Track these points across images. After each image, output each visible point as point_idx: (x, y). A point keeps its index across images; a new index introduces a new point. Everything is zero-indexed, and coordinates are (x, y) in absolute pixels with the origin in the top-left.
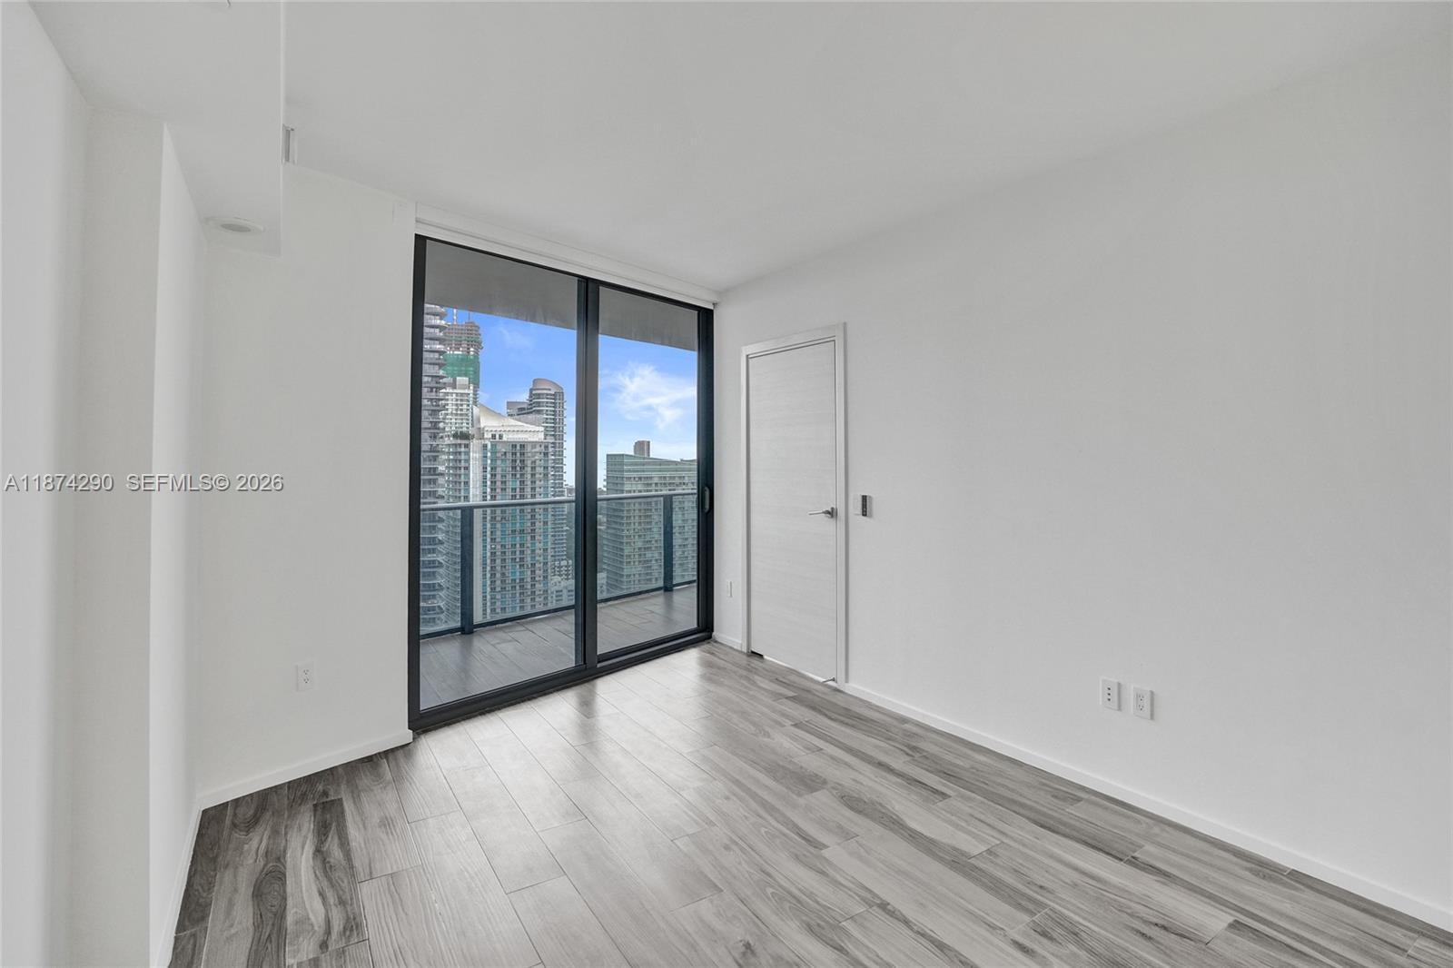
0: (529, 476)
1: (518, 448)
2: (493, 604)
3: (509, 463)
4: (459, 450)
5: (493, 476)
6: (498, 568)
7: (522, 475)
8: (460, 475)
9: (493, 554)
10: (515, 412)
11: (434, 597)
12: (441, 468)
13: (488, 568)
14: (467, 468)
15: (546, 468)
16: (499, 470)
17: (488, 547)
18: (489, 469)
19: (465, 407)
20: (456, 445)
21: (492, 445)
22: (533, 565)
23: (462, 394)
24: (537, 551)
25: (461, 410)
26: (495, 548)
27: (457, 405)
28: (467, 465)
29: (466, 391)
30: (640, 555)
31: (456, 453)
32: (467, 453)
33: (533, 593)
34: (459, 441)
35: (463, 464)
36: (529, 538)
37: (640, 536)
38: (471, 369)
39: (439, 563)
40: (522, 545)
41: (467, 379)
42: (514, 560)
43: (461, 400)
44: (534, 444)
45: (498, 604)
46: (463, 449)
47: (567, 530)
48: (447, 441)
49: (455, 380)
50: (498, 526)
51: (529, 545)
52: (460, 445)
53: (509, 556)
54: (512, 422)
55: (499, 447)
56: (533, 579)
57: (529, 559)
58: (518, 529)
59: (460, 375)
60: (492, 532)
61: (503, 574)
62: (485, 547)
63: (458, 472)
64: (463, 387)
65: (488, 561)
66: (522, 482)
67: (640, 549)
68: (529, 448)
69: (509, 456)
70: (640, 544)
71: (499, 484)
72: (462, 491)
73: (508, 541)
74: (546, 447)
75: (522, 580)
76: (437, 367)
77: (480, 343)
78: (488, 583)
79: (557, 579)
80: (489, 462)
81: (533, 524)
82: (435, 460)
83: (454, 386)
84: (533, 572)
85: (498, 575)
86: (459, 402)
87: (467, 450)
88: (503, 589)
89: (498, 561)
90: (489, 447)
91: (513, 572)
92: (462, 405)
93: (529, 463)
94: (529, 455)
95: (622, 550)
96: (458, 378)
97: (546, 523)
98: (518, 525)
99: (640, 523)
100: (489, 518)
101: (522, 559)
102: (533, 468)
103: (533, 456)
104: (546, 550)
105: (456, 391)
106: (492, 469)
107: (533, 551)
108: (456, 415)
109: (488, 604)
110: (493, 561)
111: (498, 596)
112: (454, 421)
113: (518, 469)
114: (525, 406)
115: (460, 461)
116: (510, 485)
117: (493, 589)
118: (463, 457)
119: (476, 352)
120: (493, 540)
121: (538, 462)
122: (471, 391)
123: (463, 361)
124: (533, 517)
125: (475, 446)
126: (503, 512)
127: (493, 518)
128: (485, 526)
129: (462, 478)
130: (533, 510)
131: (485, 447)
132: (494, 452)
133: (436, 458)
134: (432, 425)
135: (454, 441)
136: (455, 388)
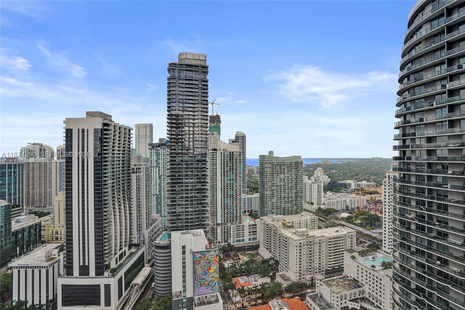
0: (235, 162)
1: (231, 153)
2: (224, 202)
3: (228, 158)
4: (214, 154)
5: (224, 162)
6: (226, 191)
7: (233, 162)
9: (224, 186)
10: (231, 142)
11: (206, 200)
12: (208, 160)
13: (223, 191)
14: (216, 160)
15: (240, 160)
16: (226, 160)
17: (223, 184)
18: (223, 160)
19: (216, 141)
22: (236, 190)
24: (238, 186)
29: (216, 136)
30: (270, 188)
32: (216, 155)
33: (236, 199)
34: (214, 151)
35: (215, 158)
36: (235, 182)
37: (270, 182)
38: (218, 129)
39: (207, 189)
40: (233, 184)
41: (217, 132)
42: (230, 188)
43: (215, 139)
45: (226, 202)
46: (215, 154)
48: (210, 151)
49: (213, 133)
50: (226, 178)
51: (235, 184)
53: (229, 187)
54: (230, 145)
55: (226, 153)
56: (236, 194)
57: (235, 188)
58: (232, 179)
60: (224, 179)
61: (227, 193)
63: (214, 161)
65: (223, 188)
66: (233, 164)
67: (270, 186)
68: (235, 153)
69: (229, 156)
70: (270, 184)
71: (226, 165)
72: (215, 167)
73: (229, 182)
74: (240, 153)
75: (233, 195)
76: (206, 128)
77: (220, 121)
78: (223, 195)
79: (244, 194)
80: (223, 158)
81: (236, 177)
84: (236, 192)
85: (226, 193)
88: (227, 197)
89: (226, 189)
90: (223, 153)
91: (230, 192)
93: (235, 158)
95: (264, 186)
96: (214, 132)
97: (240, 177)
98: (232, 177)
99: (270, 178)
100: (223, 175)
101: (233, 188)
102: (236, 160)
103: (236, 156)
104: (240, 185)
107: (236, 186)
108: (214, 143)
109: (223, 202)
110: (224, 188)
111: (226, 199)
112: (213, 145)
113: (231, 160)
114: (234, 140)
116: (229, 165)
117: (224, 197)
118: (215, 156)
119: (219, 124)
120: (224, 182)
121: (237, 158)
122: (218, 136)
123: (215, 127)
124: (236, 175)
125: (218, 153)
126: (227, 173)
127: (224, 175)
128: (221, 177)
129: (215, 163)
130: (236, 173)
131: (221, 153)
132: (224, 155)
133: (206, 156)
134: (205, 146)
135: (212, 151)
136: (213, 135)
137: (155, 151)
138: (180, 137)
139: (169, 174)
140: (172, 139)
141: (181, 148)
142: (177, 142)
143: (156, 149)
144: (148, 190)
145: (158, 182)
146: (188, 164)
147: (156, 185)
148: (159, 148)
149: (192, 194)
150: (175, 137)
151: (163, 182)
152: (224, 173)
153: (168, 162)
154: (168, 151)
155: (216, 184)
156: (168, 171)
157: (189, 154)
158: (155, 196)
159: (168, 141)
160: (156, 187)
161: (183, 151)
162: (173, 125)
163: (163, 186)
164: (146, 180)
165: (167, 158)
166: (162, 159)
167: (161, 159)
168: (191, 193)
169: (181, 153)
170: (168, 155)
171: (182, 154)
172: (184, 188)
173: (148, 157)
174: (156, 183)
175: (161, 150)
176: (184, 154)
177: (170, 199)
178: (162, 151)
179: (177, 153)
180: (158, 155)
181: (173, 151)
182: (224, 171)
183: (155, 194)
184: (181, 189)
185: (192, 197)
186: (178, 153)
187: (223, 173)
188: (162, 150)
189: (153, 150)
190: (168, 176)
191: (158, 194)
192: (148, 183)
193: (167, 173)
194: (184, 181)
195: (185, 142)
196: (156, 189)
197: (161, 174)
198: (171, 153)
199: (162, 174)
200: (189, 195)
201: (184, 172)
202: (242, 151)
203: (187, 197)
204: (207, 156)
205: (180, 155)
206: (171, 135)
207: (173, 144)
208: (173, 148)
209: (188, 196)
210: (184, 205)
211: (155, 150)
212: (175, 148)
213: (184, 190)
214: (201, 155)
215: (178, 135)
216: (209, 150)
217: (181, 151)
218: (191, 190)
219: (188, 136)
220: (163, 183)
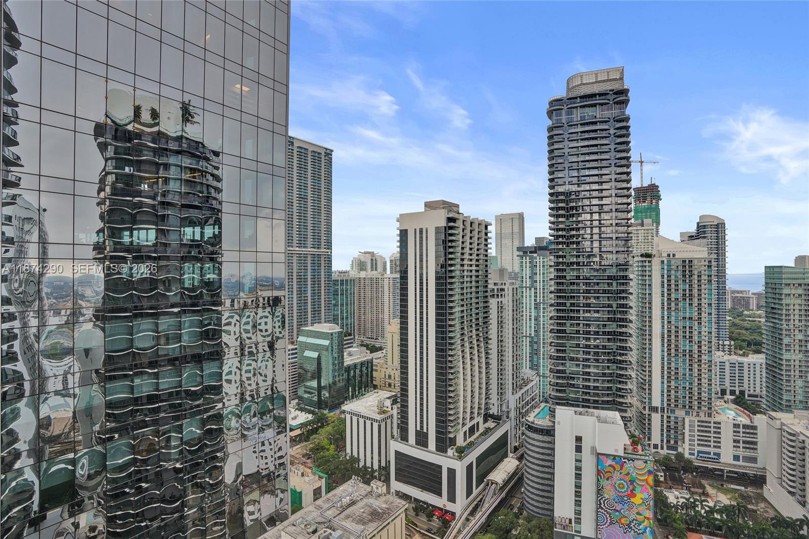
0: (696, 282)
1: (687, 262)
2: (669, 364)
3: (680, 274)
4: (645, 264)
5: (669, 281)
6: (673, 341)
7: (691, 281)
8: (645, 280)
9: (669, 331)
10: (687, 238)
11: (626, 355)
12: (631, 276)
13: (666, 341)
14: (650, 276)
15: (710, 276)
16: (673, 277)
17: (666, 327)
18: (666, 276)
19: (650, 237)
20: (642, 261)
21: (668, 261)
22: (700, 342)
23: (648, 230)
24: (703, 333)
25: (648, 239)
26: (670, 328)
27: (644, 236)
28: (650, 274)
29: (651, 228)
31: (643, 266)
32: (650, 266)
33: (700, 361)
34: (644, 259)
35: (647, 273)
36: (696, 323)
38: (654, 213)
39: (630, 334)
40: (691, 328)
41: (651, 220)
43: (647, 233)
44: (700, 259)
45: (673, 364)
46: (647, 264)
47: (729, 320)
48: (636, 259)
49: (643, 221)
50: (673, 313)
51: (697, 328)
52: (645, 261)
53: (681, 333)
54: (683, 245)
55: (673, 262)
56: (700, 351)
57: (696, 337)
58: (688, 316)
59: (646, 218)
60: (668, 317)
62: (663, 326)
63: (644, 278)
64: (648, 225)
65: (666, 336)
66: (690, 286)
68: (695, 262)
69: (680, 268)
71: (673, 286)
72: (647, 290)
73: (681, 324)
74: (710, 262)
75: (691, 351)
76: (626, 213)
77: (659, 196)
78: (666, 350)
79: (720, 353)
80: (666, 272)
81: (700, 314)
82: (626, 271)
83: (642, 225)
84: (700, 347)
85: (673, 346)
86: (646, 235)
87: (650, 264)
88: (676, 355)
89: (673, 337)
90: (666, 262)
91: (684, 345)
92: (648, 236)
93: (696, 272)
94: (696, 267)
96: (645, 220)
97: (710, 314)
98: (688, 314)
100: (666, 308)
101: (691, 337)
102: (699, 276)
103: (700, 267)
105: (643, 228)
106: (668, 276)
107: (700, 333)
108: (644, 242)
109: (666, 363)
110: (669, 336)
111: (673, 359)
112: (643, 246)
113: (687, 276)
114: (694, 234)
115: (645, 271)
116: (681, 287)
117: (669, 354)
118: (647, 269)
119: (657, 203)
120: (669, 322)
121: (703, 272)
122: (654, 228)
123: (648, 209)
124: (699, 309)
125: (656, 262)
126: (677, 305)
127: (669, 309)
128: (663, 313)
129: (647, 282)
130: (700, 304)
131: (663, 262)
132: (669, 265)
133: (626, 270)
134: (626, 249)
135: (640, 259)
136: (643, 226)
137: (528, 260)
138: (574, 233)
139: (553, 302)
140: (558, 237)
141: (575, 253)
142: (568, 243)
143: (530, 256)
144: (517, 328)
145: (533, 314)
146: (590, 283)
147: (530, 319)
148: (535, 255)
149: (598, 341)
150: (564, 233)
151: (542, 314)
152: (669, 304)
153: (551, 279)
154: (551, 260)
155: (650, 326)
156: (552, 295)
157: (592, 264)
158: (528, 338)
159: (551, 242)
160: (530, 323)
161: (581, 260)
162: (561, 212)
163: (542, 323)
164: (513, 310)
165: (550, 273)
166: (541, 274)
167: (538, 274)
168: (595, 339)
169: (577, 262)
170: (550, 266)
171: (578, 264)
172: (581, 328)
173: (517, 269)
174: (530, 316)
175: (538, 258)
176: (581, 264)
177: (554, 346)
178: (541, 260)
179: (568, 263)
180: (533, 266)
181: (561, 260)
182: (669, 299)
183: (528, 335)
184: (577, 330)
185: (597, 347)
186: (571, 263)
187: (666, 304)
188: (541, 258)
189: (524, 258)
190: (551, 305)
191: (533, 335)
192: (517, 314)
193: (550, 299)
194: (581, 315)
195: (583, 242)
196: (530, 327)
197: (538, 301)
198: (558, 264)
199: (542, 301)
200: (592, 342)
201: (581, 298)
202: (714, 256)
203: (588, 346)
204: (630, 269)
205: (575, 267)
206: (557, 231)
207: (560, 246)
208: (561, 253)
209: (589, 343)
210: (581, 360)
211: (528, 258)
212: (564, 254)
213: (581, 332)
214: (617, 266)
215: (571, 230)
216: (633, 257)
217: (575, 260)
218: (597, 333)
219: (588, 231)
220: (542, 316)
